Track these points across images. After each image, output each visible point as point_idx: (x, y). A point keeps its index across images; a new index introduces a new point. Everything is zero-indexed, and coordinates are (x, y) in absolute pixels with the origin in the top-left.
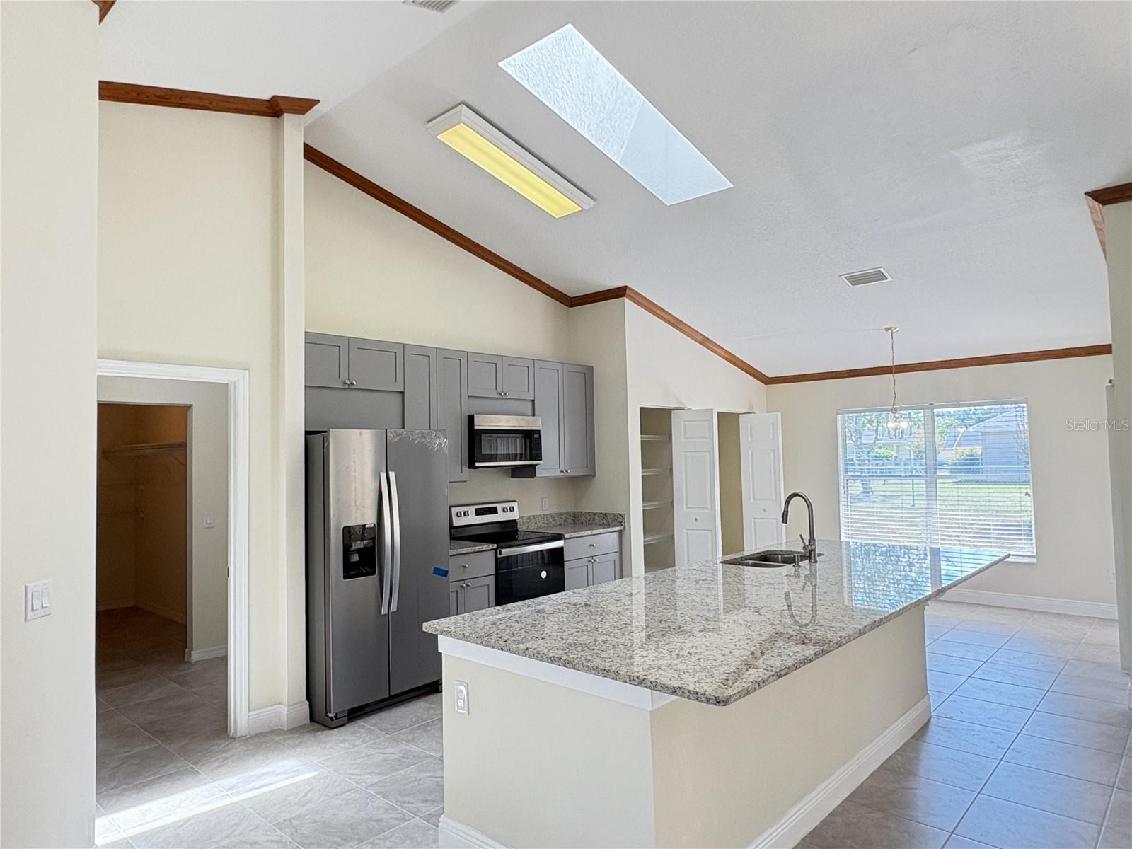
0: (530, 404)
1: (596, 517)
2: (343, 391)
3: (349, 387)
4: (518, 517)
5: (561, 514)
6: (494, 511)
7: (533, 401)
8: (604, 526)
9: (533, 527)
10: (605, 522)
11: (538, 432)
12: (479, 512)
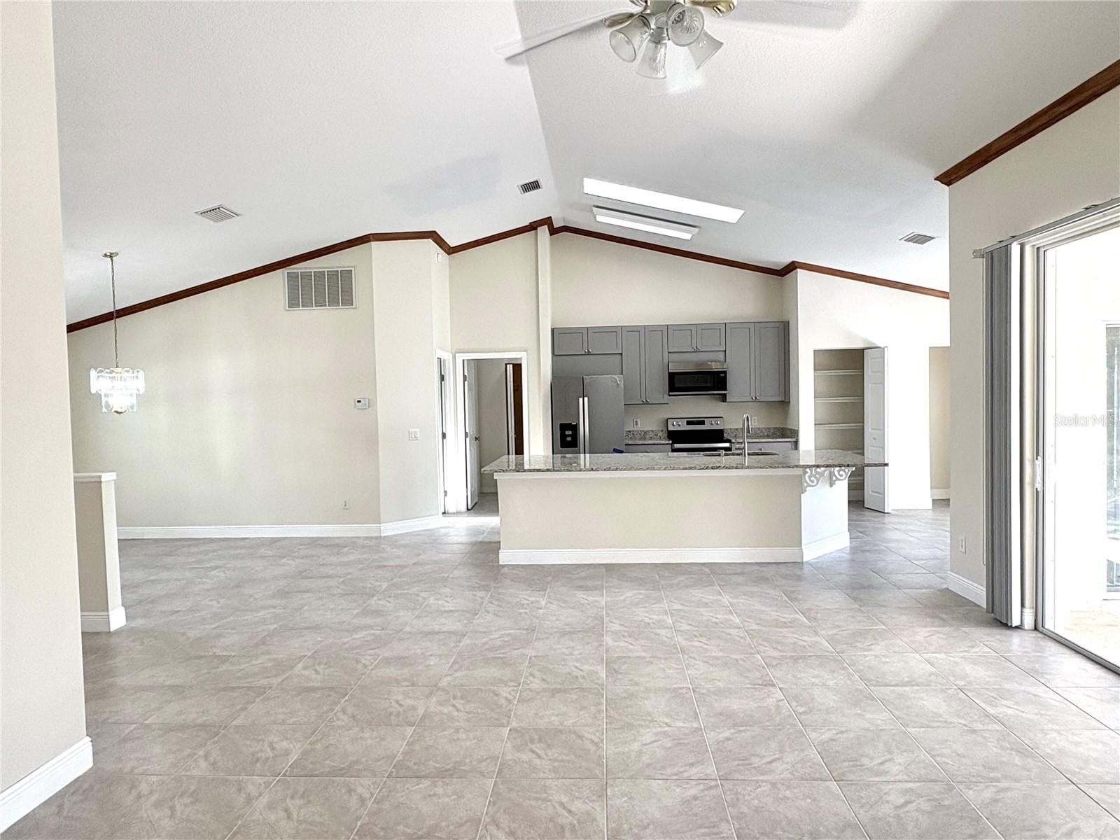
0: (722, 354)
2: (585, 356)
3: (589, 354)
4: (726, 428)
5: (769, 428)
6: (702, 423)
7: (725, 351)
11: (725, 372)
12: (689, 423)
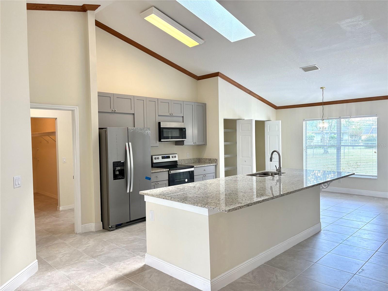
0: (182, 118)
1: (207, 160)
2: (112, 114)
3: (114, 112)
4: (178, 160)
5: (194, 159)
6: (169, 157)
8: (210, 163)
9: (183, 163)
10: (210, 162)
11: (185, 128)
12: (163, 158)
